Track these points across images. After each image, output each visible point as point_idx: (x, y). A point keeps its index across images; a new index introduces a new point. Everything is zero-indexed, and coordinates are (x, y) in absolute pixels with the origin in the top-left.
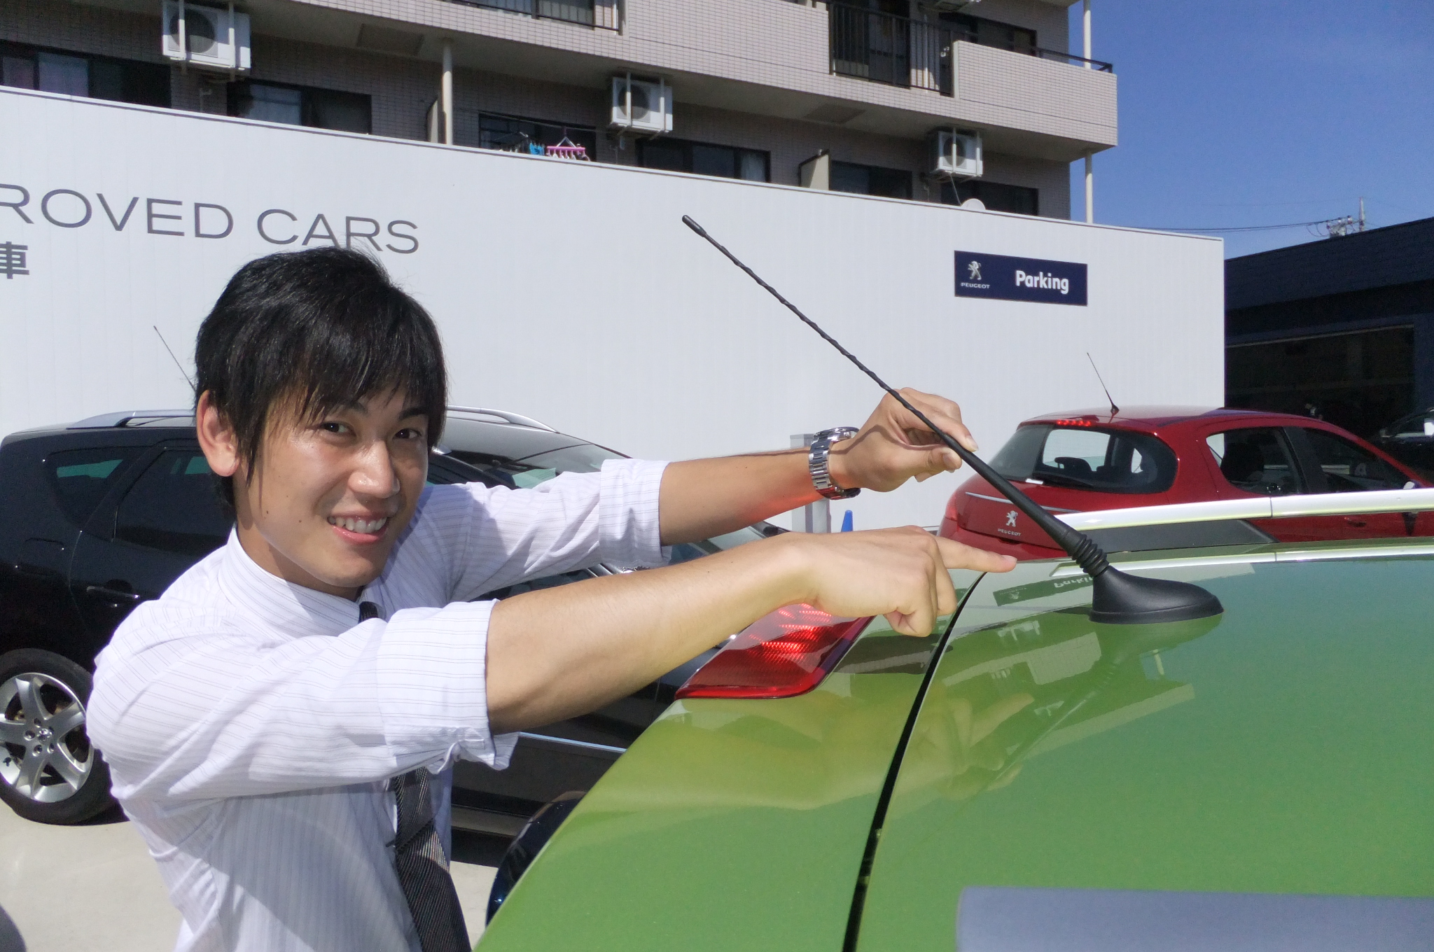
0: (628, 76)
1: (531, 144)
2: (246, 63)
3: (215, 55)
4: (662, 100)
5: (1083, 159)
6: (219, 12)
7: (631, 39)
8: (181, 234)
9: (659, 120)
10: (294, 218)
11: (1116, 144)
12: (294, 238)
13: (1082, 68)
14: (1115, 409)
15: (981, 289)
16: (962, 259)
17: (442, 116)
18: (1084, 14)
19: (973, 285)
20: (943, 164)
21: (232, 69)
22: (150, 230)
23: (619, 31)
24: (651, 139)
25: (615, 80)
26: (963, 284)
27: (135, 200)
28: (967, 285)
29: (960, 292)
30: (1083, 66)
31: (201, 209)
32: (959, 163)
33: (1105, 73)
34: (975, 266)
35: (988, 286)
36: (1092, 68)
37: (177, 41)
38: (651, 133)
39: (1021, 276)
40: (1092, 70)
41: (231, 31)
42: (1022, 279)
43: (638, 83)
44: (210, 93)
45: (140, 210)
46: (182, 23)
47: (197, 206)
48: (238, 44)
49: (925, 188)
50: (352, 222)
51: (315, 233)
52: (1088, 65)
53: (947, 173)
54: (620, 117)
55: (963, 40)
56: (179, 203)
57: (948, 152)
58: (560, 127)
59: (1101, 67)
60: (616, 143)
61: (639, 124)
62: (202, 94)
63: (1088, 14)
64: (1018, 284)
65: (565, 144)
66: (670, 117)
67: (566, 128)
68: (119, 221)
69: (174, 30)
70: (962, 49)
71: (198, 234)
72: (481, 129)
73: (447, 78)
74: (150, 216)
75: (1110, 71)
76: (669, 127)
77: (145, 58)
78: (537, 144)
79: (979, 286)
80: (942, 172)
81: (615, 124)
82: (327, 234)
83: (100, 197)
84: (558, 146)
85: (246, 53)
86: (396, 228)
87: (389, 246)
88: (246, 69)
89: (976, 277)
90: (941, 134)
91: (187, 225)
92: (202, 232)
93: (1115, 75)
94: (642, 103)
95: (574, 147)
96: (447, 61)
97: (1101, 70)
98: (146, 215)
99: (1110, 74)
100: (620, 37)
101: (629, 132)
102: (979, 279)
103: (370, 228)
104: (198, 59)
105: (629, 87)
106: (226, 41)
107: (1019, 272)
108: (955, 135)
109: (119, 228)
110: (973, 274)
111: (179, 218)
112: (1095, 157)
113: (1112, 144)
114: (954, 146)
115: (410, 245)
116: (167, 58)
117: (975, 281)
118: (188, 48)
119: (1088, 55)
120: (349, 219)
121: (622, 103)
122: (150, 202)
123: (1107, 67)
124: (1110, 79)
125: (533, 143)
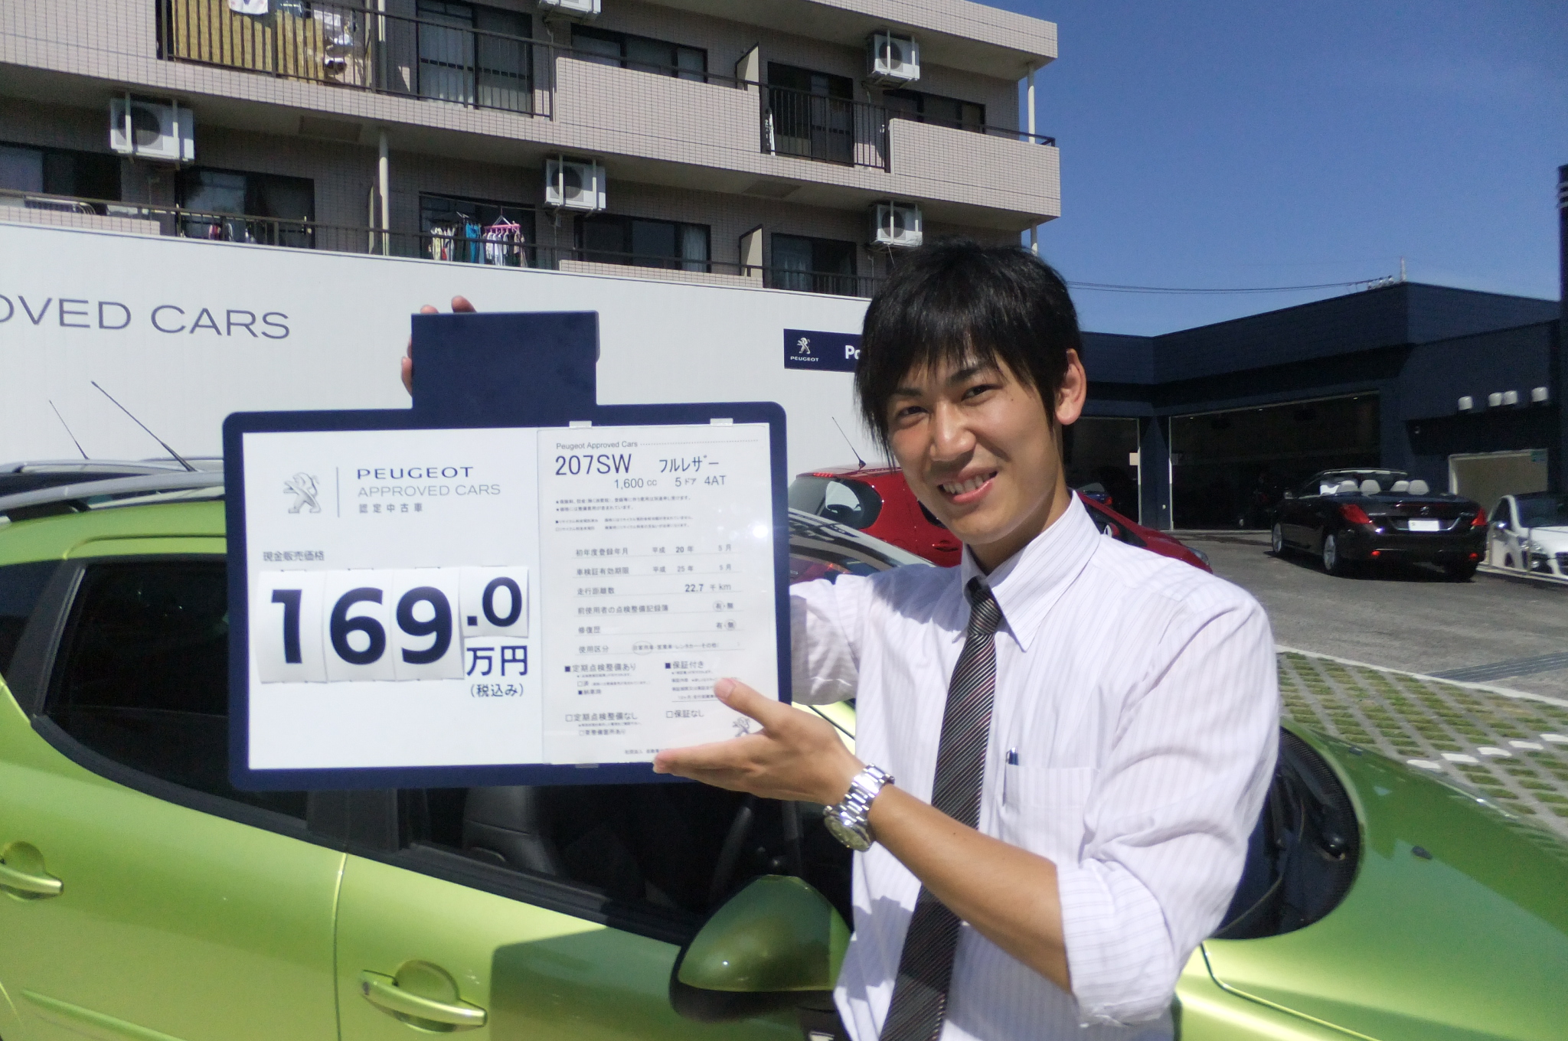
0: (561, 159)
1: (468, 224)
2: (189, 153)
3: (161, 147)
4: (594, 180)
5: (1029, 230)
6: (164, 109)
7: (562, 125)
8: (87, 326)
9: (591, 199)
10: (182, 312)
11: (1059, 215)
12: (183, 328)
13: (1027, 143)
14: (862, 464)
15: (810, 362)
16: (791, 338)
17: (378, 199)
18: (1028, 89)
19: (803, 359)
20: (881, 236)
21: (176, 160)
22: (62, 323)
23: (551, 117)
24: (587, 216)
25: (549, 162)
26: (792, 358)
27: (49, 301)
28: (796, 358)
29: (789, 364)
30: (1028, 141)
31: (104, 306)
32: (897, 235)
33: (1048, 147)
34: (804, 342)
35: (817, 359)
36: (1036, 142)
37: (124, 136)
38: (587, 211)
39: (850, 350)
40: (1037, 145)
41: (175, 125)
42: (851, 353)
43: (570, 164)
44: (158, 180)
45: (54, 308)
46: (128, 119)
47: (101, 304)
48: (181, 137)
49: (869, 258)
50: (232, 314)
51: (200, 323)
52: (1032, 140)
53: (886, 245)
54: (553, 197)
55: (899, 118)
56: (86, 302)
57: (886, 225)
58: (496, 206)
59: (1045, 141)
60: (552, 219)
61: (572, 203)
62: (150, 181)
63: (1032, 89)
64: (847, 357)
65: (503, 223)
66: (603, 196)
67: (502, 207)
68: (36, 316)
69: (121, 125)
70: (899, 127)
71: (101, 326)
72: (422, 208)
73: (383, 163)
74: (62, 312)
75: (1053, 145)
76: (603, 205)
77: (97, 149)
78: (474, 224)
79: (808, 359)
80: (881, 243)
81: (549, 203)
82: (211, 324)
83: (21, 298)
84: (494, 226)
85: (189, 145)
86: (269, 319)
87: (264, 334)
88: (189, 160)
89: (805, 351)
90: (879, 207)
91: (93, 319)
92: (105, 323)
93: (1058, 149)
94: (575, 183)
95: (509, 225)
96: (383, 148)
97: (1044, 144)
98: (59, 311)
99: (1053, 148)
100: (551, 123)
101: (564, 210)
102: (809, 353)
103: (248, 319)
104: (144, 151)
105: (561, 169)
106: (170, 134)
107: (847, 347)
108: (892, 209)
109: (36, 322)
110: (803, 349)
111: (85, 313)
112: (1040, 228)
113: (1055, 215)
114: (892, 219)
115: (283, 332)
116: (115, 151)
117: (804, 354)
118: (135, 142)
119: (1032, 131)
120: (229, 312)
121: (555, 183)
122: (61, 302)
123: (1050, 141)
124: (1052, 153)
125: (470, 224)
